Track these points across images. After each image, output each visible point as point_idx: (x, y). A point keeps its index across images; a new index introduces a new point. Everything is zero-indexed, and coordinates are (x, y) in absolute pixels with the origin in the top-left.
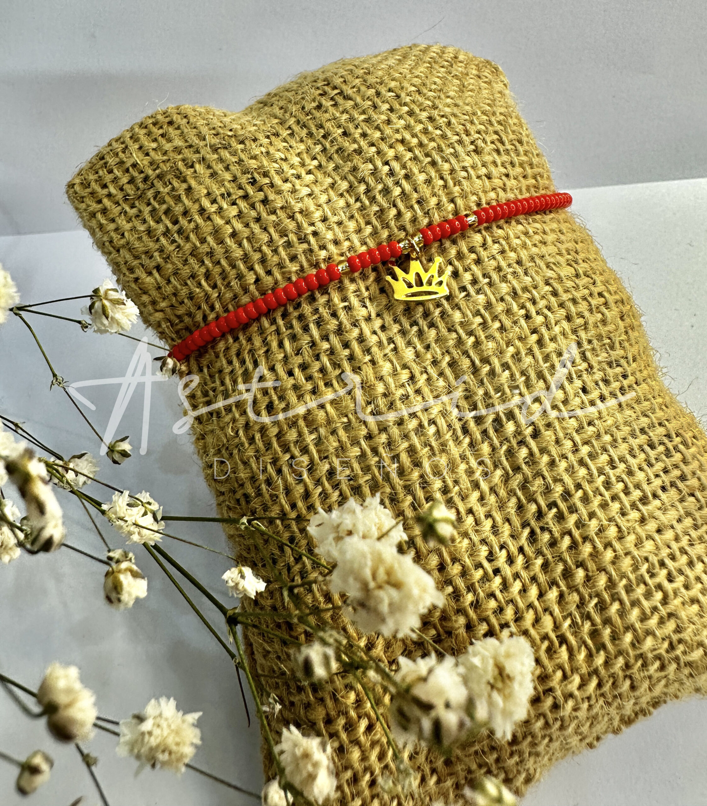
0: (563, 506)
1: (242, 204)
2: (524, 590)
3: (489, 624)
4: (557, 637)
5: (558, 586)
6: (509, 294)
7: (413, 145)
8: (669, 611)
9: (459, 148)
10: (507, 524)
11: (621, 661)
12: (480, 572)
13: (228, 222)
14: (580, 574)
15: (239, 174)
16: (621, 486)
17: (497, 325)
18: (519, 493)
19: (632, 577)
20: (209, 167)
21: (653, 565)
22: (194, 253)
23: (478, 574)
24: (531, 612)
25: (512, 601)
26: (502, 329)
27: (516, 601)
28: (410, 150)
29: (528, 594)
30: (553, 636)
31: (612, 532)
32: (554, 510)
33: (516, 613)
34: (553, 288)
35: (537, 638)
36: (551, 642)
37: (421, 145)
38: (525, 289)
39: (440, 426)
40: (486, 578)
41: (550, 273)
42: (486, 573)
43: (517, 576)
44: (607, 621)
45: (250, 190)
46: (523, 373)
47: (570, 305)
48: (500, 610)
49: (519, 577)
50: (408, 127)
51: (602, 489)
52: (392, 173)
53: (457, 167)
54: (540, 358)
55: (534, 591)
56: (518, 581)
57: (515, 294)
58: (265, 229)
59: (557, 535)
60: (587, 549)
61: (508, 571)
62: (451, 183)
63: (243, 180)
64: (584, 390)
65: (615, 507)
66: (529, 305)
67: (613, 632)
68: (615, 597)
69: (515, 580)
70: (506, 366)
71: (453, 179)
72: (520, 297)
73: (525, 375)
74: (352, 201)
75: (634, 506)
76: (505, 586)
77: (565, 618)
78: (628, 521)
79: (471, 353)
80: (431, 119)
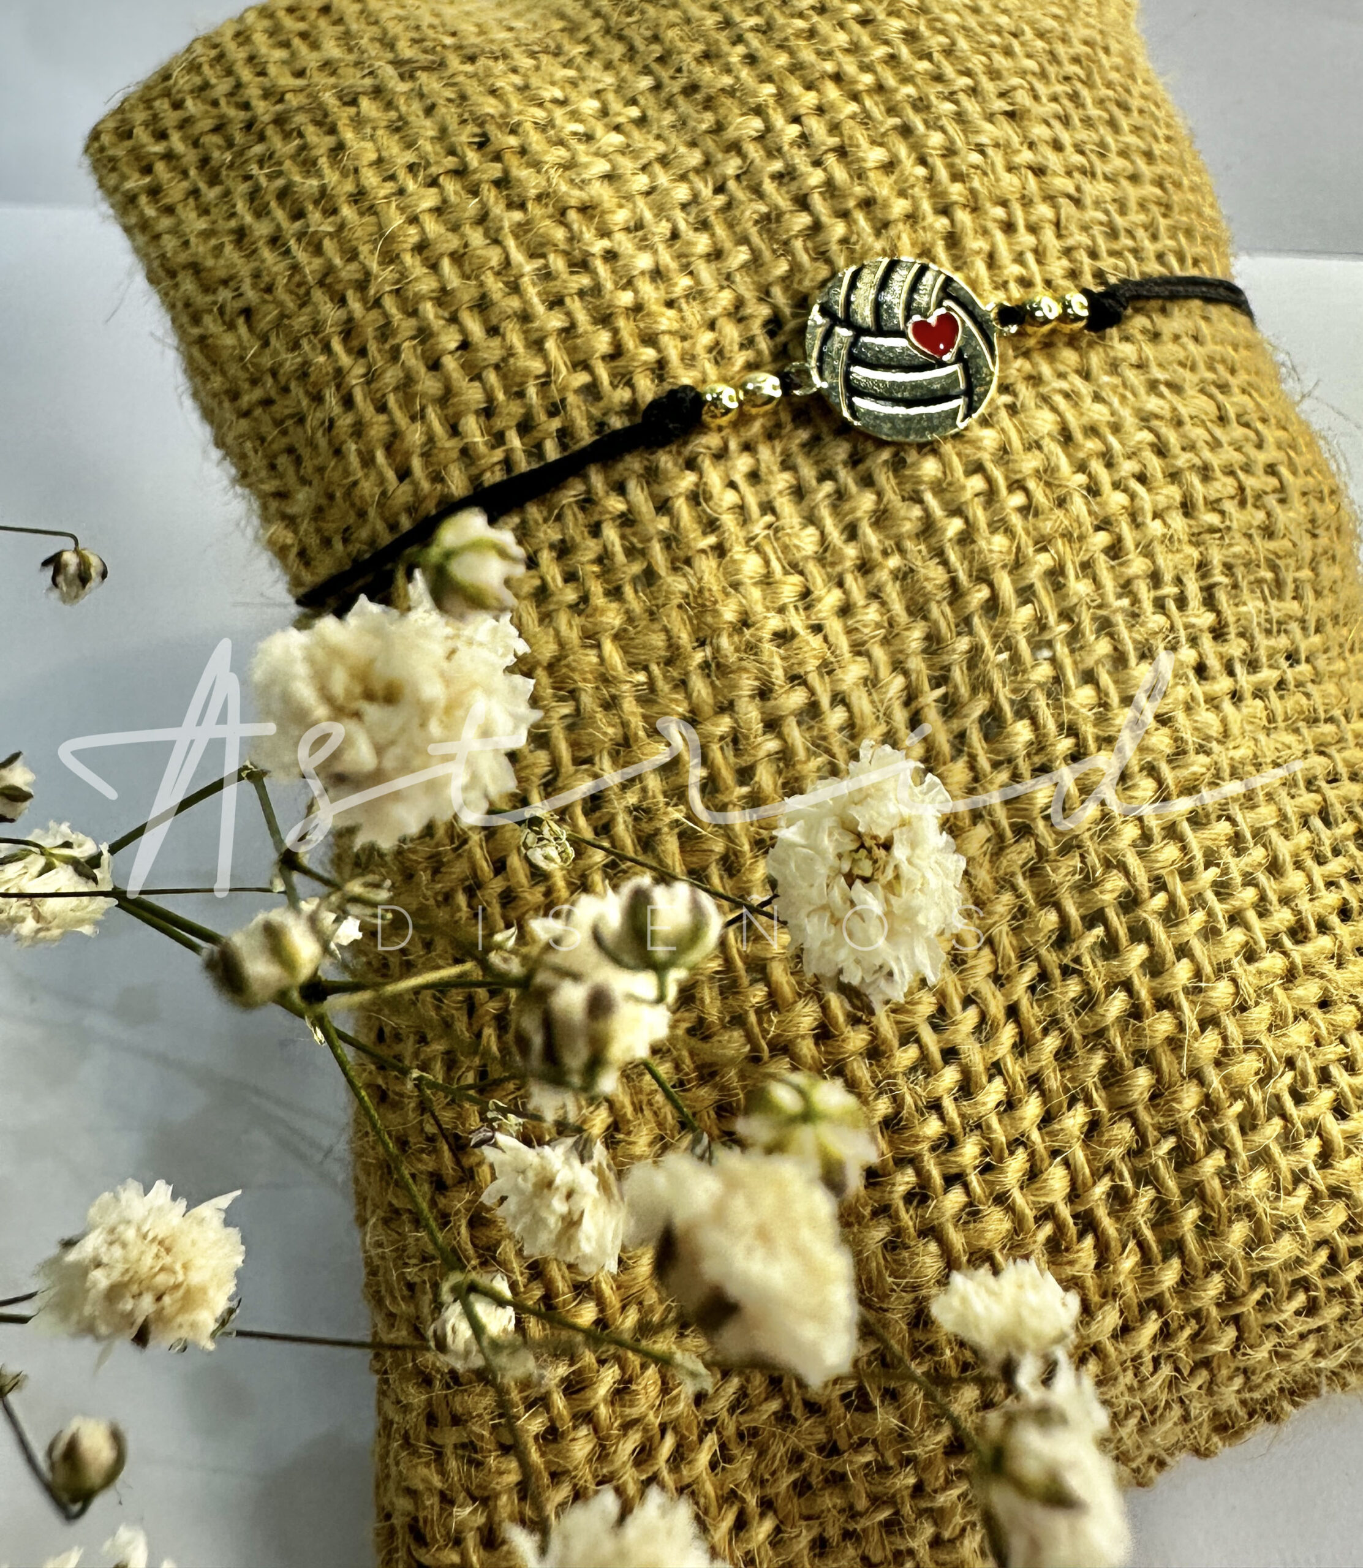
0: (1119, 923)
1: (451, 187)
2: (1009, 1105)
3: (919, 1172)
4: (1075, 1216)
5: (1089, 1101)
6: (1053, 438)
7: (861, 87)
8: (1332, 1181)
9: (971, 107)
10: (986, 951)
11: (1215, 1286)
12: (911, 1053)
13: (414, 220)
14: (1142, 1080)
15: (453, 124)
16: (1249, 895)
17: (1018, 499)
18: (1022, 883)
19: (1257, 1097)
20: (389, 105)
21: (1304, 1076)
22: (327, 279)
23: (907, 1056)
24: (1021, 1155)
25: (979, 1126)
26: (1028, 510)
27: (989, 1127)
28: (855, 97)
29: (1018, 1113)
30: (1065, 1212)
31: (1221, 992)
32: (1099, 931)
33: (985, 1153)
34: (1157, 435)
35: (1030, 1214)
36: (1060, 1227)
37: (880, 88)
38: (1092, 431)
39: (856, 710)
40: (924, 1066)
41: (1153, 404)
42: (924, 1055)
43: (996, 1069)
44: (1194, 1192)
45: (473, 158)
46: (1066, 615)
47: (1195, 480)
48: (949, 1143)
49: (1000, 1073)
50: (854, 48)
51: (1210, 896)
52: (804, 140)
53: (960, 143)
54: (1109, 585)
55: (1032, 1109)
56: (998, 1081)
57: (1066, 437)
58: (496, 242)
59: (1099, 985)
60: (1162, 1025)
61: (975, 1056)
62: (943, 174)
63: (464, 136)
64: (1201, 670)
65: (1235, 937)
66: (1097, 466)
67: (1205, 1218)
68: (1217, 1140)
69: (991, 1078)
70: (1026, 594)
71: (950, 166)
72: (1079, 447)
73: (1070, 620)
74: (706, 191)
75: (1274, 943)
76: (966, 1089)
77: (1097, 1176)
78: (1260, 972)
79: (953, 557)
80: (911, 36)
